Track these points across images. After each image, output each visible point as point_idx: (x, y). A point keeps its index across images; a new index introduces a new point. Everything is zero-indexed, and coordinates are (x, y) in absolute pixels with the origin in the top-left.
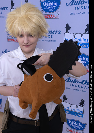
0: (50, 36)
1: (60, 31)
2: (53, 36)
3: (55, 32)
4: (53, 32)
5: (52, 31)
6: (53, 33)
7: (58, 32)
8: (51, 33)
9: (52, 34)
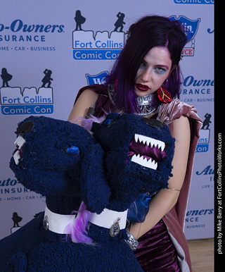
0: (39, 38)
1: (63, 27)
2: (46, 39)
3: (52, 28)
4: (46, 28)
5: (42, 26)
6: (46, 31)
7: (57, 29)
8: (41, 31)
9: (43, 33)
